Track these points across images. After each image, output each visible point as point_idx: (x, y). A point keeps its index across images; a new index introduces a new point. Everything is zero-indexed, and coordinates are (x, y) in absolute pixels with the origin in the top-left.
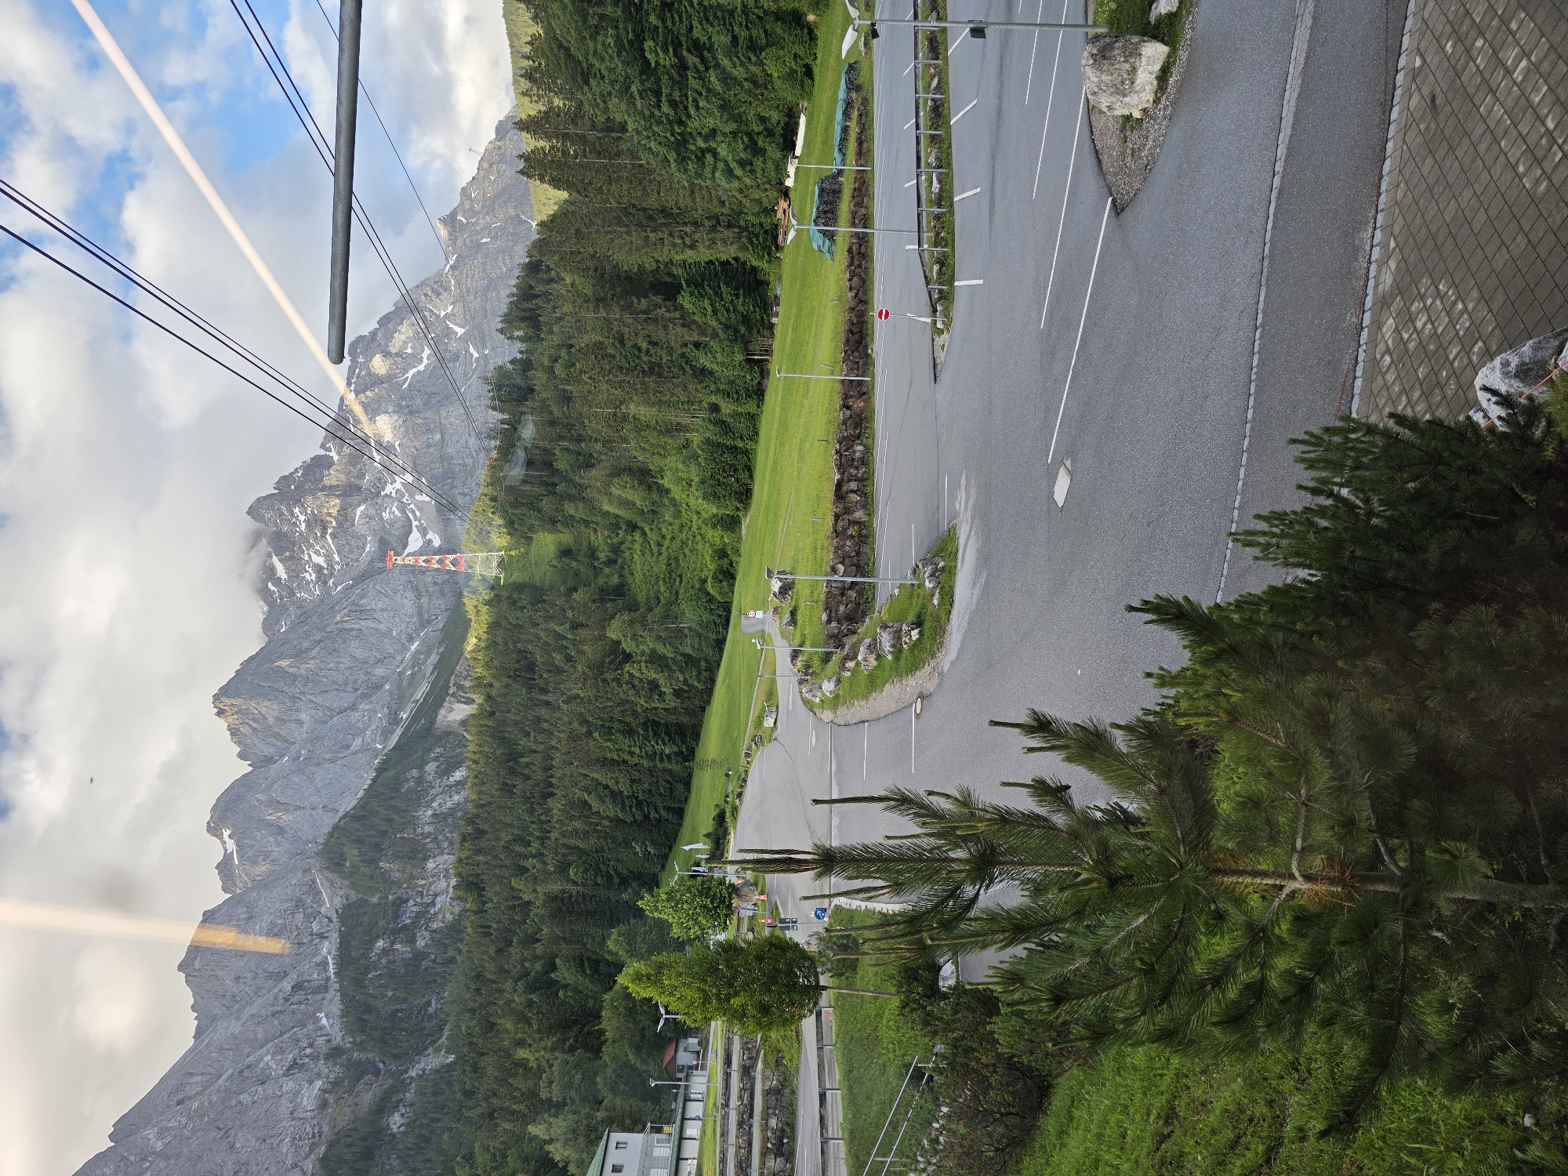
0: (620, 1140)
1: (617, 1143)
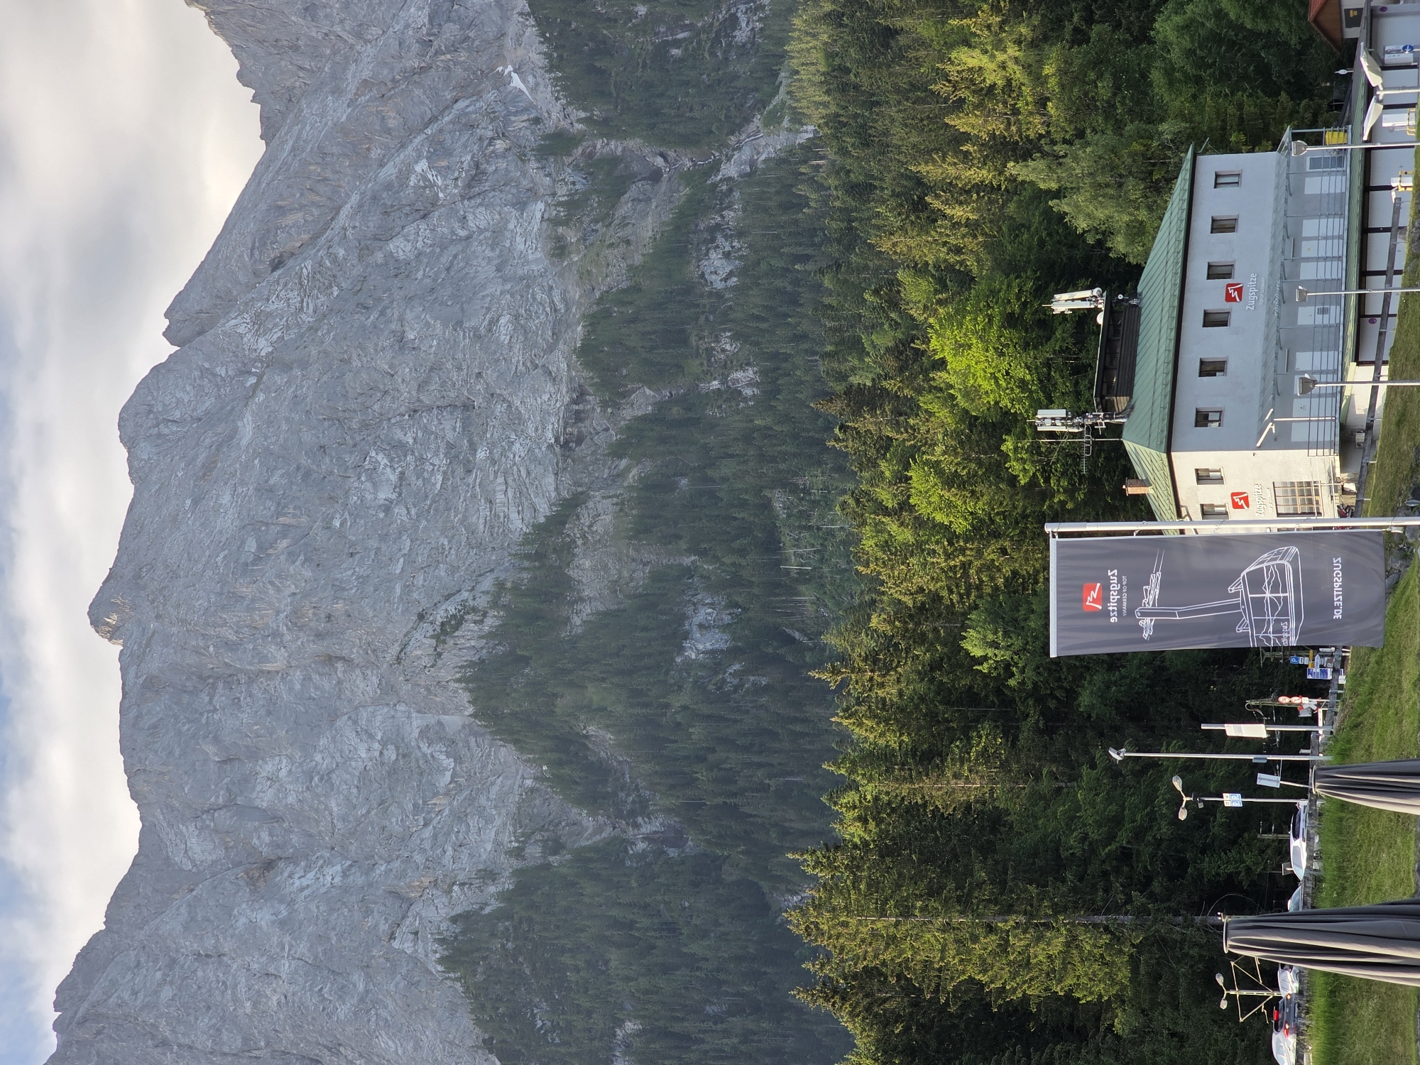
0: (1222, 169)
1: (1217, 176)
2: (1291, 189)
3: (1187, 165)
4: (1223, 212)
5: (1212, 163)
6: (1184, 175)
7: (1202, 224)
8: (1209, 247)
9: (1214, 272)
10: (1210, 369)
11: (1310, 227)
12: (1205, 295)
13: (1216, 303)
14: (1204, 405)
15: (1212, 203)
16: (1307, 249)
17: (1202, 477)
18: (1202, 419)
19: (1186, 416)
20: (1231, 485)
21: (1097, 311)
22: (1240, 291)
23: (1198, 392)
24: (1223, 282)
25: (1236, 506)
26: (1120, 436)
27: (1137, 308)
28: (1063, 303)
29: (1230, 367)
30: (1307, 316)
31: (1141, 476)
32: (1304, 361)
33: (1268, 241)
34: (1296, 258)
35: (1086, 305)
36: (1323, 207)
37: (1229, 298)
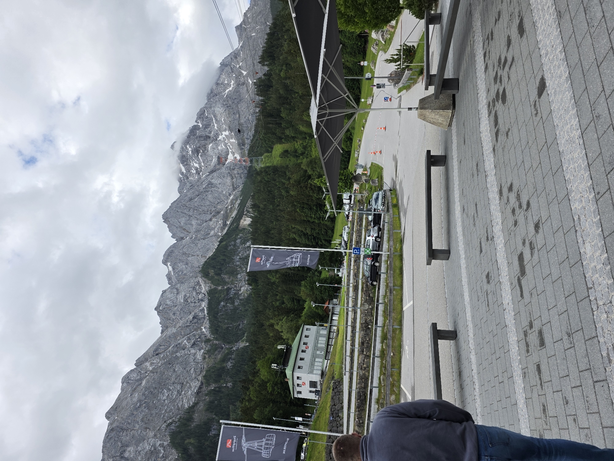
1: (307, 329)
2: (318, 332)
3: (302, 326)
4: (307, 334)
5: (307, 327)
6: (302, 328)
7: (303, 336)
8: (304, 340)
9: (304, 344)
10: (302, 359)
11: (320, 339)
12: (303, 347)
13: (304, 349)
14: (300, 365)
15: (306, 333)
16: (319, 342)
17: (298, 378)
18: (299, 368)
19: (297, 367)
20: (303, 380)
21: (285, 349)
22: (308, 347)
23: (299, 363)
24: (305, 345)
25: (303, 385)
26: (285, 370)
27: (291, 349)
28: (279, 347)
29: (305, 359)
30: (318, 352)
31: (288, 378)
32: (317, 360)
33: (314, 340)
34: (318, 343)
35: (283, 348)
36: (322, 336)
37: (306, 348)
